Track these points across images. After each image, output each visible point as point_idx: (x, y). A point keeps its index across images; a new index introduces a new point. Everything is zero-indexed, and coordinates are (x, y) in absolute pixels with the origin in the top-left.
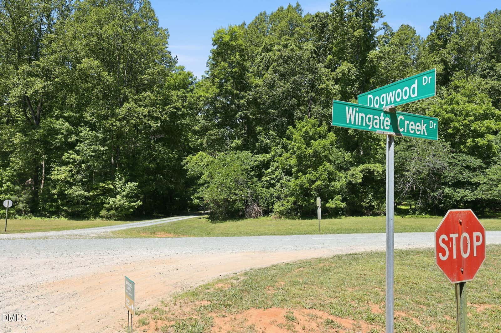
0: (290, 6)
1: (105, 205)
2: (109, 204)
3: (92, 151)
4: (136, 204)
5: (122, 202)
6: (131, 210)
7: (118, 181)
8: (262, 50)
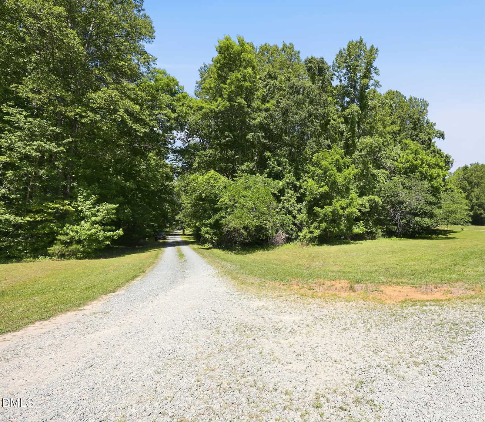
0: (284, 45)
1: (59, 237)
2: (67, 235)
3: (37, 150)
4: (115, 233)
5: (93, 231)
6: (107, 242)
7: (82, 200)
8: (265, 76)
